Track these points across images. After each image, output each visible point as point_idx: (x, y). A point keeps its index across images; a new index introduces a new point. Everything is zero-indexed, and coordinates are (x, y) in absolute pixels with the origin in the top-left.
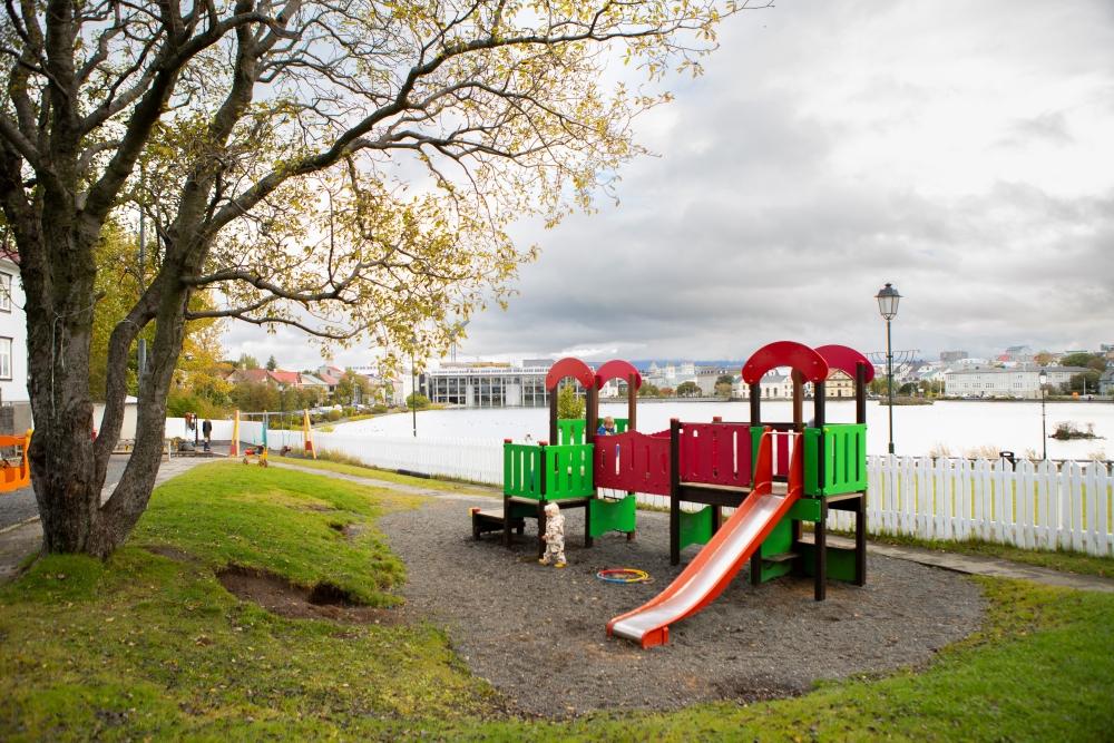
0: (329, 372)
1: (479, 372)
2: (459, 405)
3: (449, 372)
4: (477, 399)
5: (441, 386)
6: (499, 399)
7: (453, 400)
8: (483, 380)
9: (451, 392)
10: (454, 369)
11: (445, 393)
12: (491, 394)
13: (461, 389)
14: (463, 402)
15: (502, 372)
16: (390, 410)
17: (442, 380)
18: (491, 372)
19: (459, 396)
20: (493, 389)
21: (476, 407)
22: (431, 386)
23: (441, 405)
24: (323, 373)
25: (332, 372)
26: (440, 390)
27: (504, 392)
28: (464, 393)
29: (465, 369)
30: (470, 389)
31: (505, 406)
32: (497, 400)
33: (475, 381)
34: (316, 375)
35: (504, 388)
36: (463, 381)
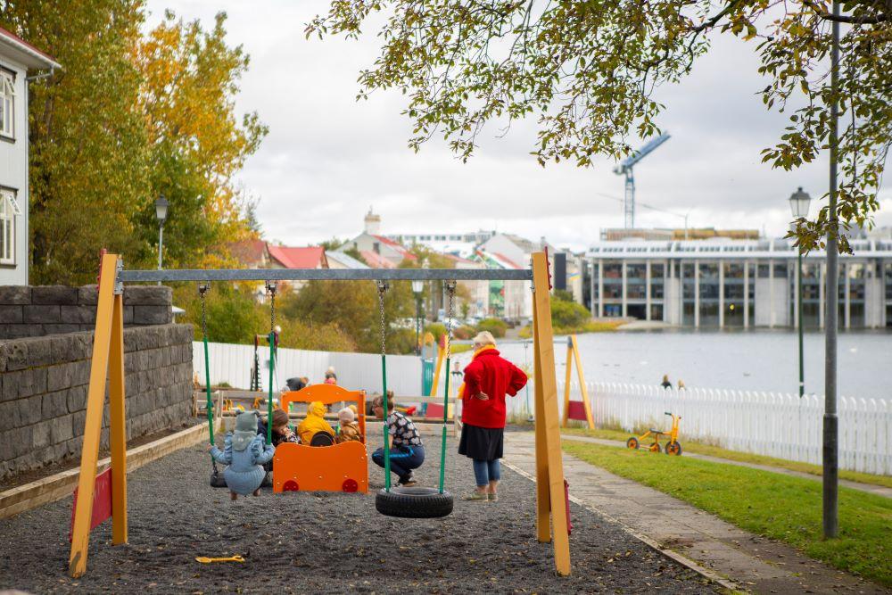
0: (376, 247)
1: (695, 251)
2: (648, 323)
3: (627, 250)
4: (688, 309)
5: (610, 281)
6: (739, 310)
7: (637, 312)
8: (704, 267)
9: (630, 295)
10: (639, 243)
11: (618, 295)
12: (722, 300)
13: (654, 287)
14: (658, 316)
15: (747, 251)
16: (508, 332)
17: (612, 267)
18: (721, 250)
19: (649, 301)
20: (727, 288)
21: (687, 326)
22: (586, 280)
23: (609, 321)
24: (365, 248)
25: (382, 247)
26: (607, 288)
27: (751, 296)
28: (660, 296)
29: (664, 244)
30: (673, 288)
31: (753, 328)
32: (735, 315)
33: (685, 269)
34: (354, 254)
35: (752, 287)
36: (658, 271)
